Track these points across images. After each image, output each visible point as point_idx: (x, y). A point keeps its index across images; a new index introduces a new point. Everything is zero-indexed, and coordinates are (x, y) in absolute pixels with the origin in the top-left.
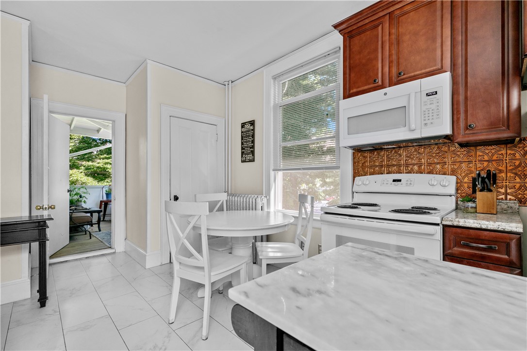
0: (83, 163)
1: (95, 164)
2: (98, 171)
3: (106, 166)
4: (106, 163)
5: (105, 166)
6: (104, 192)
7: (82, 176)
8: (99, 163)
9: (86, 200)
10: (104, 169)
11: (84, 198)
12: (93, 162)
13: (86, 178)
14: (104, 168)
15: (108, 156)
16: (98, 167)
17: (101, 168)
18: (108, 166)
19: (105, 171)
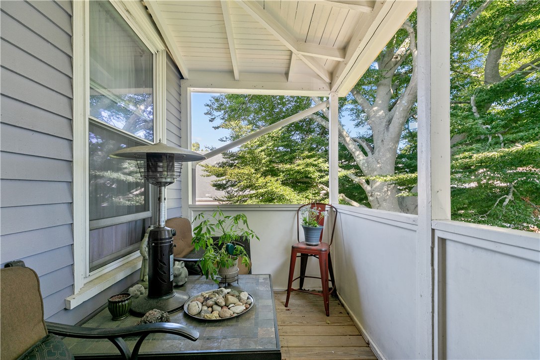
0: (280, 166)
1: (294, 166)
2: (299, 177)
3: (308, 169)
4: (307, 165)
5: (306, 169)
7: (279, 186)
8: (298, 165)
10: (306, 175)
12: (291, 163)
13: (283, 188)
14: (306, 172)
15: (309, 154)
16: (299, 172)
17: (301, 173)
18: (311, 169)
19: (307, 177)
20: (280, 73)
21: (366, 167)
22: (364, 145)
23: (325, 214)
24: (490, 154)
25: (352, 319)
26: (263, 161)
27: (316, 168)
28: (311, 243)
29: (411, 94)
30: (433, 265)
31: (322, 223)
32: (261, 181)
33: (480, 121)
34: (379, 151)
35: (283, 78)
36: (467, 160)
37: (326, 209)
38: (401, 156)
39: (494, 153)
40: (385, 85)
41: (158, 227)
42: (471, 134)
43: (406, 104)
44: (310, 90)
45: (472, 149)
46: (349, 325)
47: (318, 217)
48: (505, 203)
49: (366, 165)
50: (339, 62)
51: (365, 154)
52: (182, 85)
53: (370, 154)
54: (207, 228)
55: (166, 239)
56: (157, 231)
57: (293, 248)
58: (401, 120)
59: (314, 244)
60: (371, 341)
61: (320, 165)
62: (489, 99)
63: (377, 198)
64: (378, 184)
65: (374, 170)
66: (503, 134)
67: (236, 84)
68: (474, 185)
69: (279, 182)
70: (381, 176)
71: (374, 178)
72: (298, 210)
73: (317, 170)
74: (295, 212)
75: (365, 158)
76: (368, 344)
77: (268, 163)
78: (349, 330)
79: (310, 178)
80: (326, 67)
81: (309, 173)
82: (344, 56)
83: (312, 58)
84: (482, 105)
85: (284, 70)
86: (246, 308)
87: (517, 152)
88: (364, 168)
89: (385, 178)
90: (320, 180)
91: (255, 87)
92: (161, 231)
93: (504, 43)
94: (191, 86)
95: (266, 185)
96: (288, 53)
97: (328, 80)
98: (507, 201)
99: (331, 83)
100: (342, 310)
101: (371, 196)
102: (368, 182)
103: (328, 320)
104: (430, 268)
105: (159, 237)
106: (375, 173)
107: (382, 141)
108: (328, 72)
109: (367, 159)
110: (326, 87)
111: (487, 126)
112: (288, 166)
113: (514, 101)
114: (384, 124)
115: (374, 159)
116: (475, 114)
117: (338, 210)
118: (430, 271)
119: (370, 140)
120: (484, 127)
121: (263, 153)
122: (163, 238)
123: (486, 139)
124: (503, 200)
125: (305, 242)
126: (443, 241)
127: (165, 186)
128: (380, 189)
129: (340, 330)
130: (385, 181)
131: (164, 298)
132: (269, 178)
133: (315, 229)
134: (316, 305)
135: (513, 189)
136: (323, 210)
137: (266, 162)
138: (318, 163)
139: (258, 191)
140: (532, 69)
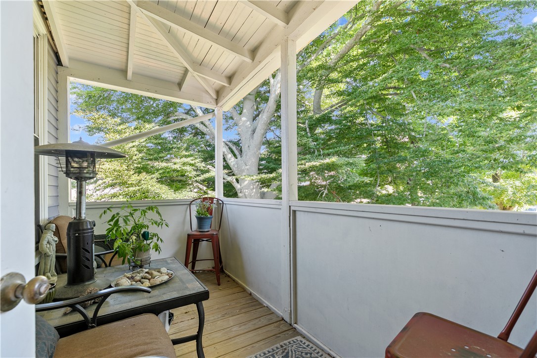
0: (155, 164)
1: (170, 165)
2: (175, 175)
3: (185, 168)
4: (184, 164)
5: (183, 168)
6: (194, 214)
7: (155, 184)
8: (175, 164)
9: (159, 243)
10: (183, 174)
11: (155, 239)
12: (168, 161)
13: (159, 185)
14: (182, 171)
15: (187, 153)
16: (174, 170)
17: (178, 171)
18: (188, 168)
19: (183, 176)
20: (173, 83)
21: (236, 168)
22: (234, 148)
23: (214, 206)
24: (315, 164)
25: (237, 283)
26: (134, 158)
27: (193, 167)
28: (204, 230)
29: (270, 112)
30: (290, 226)
31: (211, 214)
32: (135, 178)
33: (311, 140)
34: (246, 155)
35: (177, 88)
36: (303, 166)
37: (214, 202)
38: (261, 159)
39: (317, 163)
40: (250, 100)
41: (79, 219)
42: (306, 148)
43: (266, 119)
44: (200, 102)
45: (305, 159)
46: (236, 287)
47: (208, 209)
48: (324, 196)
49: (236, 166)
50: (224, 86)
51: (235, 155)
52: (59, 72)
53: (239, 156)
54: (123, 219)
55: (88, 229)
56: (79, 223)
57: (189, 235)
58: (262, 132)
59: (206, 230)
60: (252, 291)
61: (197, 165)
62: (315, 124)
63: (245, 195)
64: (246, 183)
65: (243, 171)
66: (323, 149)
67: (127, 83)
68: (308, 183)
69: (155, 180)
70: (249, 176)
71: (244, 177)
72: (190, 204)
73: (194, 170)
74: (186, 206)
75: (236, 160)
76: (251, 294)
77: (140, 160)
78: (237, 290)
79: (187, 176)
80: (214, 86)
81: (186, 172)
82: (230, 83)
83: (204, 78)
84: (312, 127)
85: (177, 80)
86: (170, 277)
87: (327, 163)
88: (234, 169)
89: (252, 178)
90: (195, 179)
91: (148, 91)
92: (83, 223)
93: (322, 88)
94: (71, 75)
95: (139, 182)
96: (184, 69)
97: (215, 97)
98: (325, 193)
99: (217, 99)
100: (229, 279)
101: (241, 192)
102: (237, 180)
103: (220, 287)
104: (289, 228)
105: (81, 228)
106: (244, 174)
107: (249, 146)
108: (215, 90)
109: (237, 161)
110: (214, 102)
111: (315, 143)
112: (164, 164)
113: (328, 127)
114: (250, 133)
115: (242, 162)
116: (308, 134)
117: (224, 202)
118: (289, 230)
119: (237, 144)
120: (313, 143)
121: (134, 149)
122: (85, 228)
123: (314, 152)
124: (322, 194)
125: (198, 230)
126: (294, 212)
127: (85, 180)
128: (247, 187)
129: (231, 291)
130: (252, 180)
131: (87, 283)
132: (144, 175)
133: (207, 218)
134: (208, 281)
135: (328, 186)
136: (212, 203)
137: (138, 159)
138: (195, 163)
139: (129, 189)
140: (336, 108)
